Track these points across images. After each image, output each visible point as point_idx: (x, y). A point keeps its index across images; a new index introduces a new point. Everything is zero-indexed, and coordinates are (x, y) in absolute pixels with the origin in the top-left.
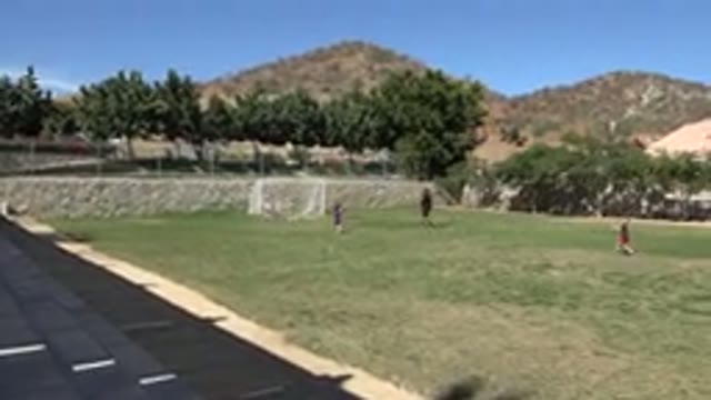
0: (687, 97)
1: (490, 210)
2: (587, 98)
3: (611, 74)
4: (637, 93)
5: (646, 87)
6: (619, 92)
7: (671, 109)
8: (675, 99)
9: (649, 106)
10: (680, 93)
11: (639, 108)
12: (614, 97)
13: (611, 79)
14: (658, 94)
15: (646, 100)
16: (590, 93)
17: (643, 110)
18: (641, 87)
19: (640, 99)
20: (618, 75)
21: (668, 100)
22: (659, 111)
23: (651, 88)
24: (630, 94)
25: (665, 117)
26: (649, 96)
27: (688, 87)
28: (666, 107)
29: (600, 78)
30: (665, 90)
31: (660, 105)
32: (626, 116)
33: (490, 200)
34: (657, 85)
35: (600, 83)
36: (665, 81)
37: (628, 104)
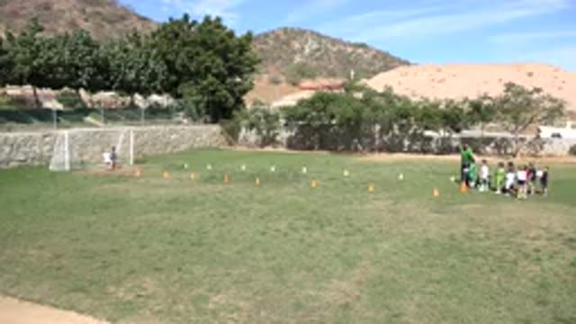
0: (335, 49)
1: (269, 149)
2: (264, 46)
3: (280, 29)
4: (300, 44)
5: (306, 41)
6: (287, 43)
7: (325, 57)
8: (327, 50)
9: (311, 55)
10: (329, 46)
11: (303, 56)
12: (284, 47)
13: (281, 33)
14: (315, 46)
15: (307, 51)
16: (266, 43)
17: (307, 58)
18: (303, 40)
19: (303, 49)
20: (285, 30)
21: (323, 51)
22: (317, 59)
23: (310, 41)
24: (296, 45)
25: (322, 63)
26: (310, 47)
27: (334, 42)
28: (322, 55)
29: (273, 32)
30: (320, 43)
31: (318, 54)
32: (296, 62)
33: (269, 141)
34: (314, 39)
35: (272, 36)
36: (319, 37)
37: (295, 52)
